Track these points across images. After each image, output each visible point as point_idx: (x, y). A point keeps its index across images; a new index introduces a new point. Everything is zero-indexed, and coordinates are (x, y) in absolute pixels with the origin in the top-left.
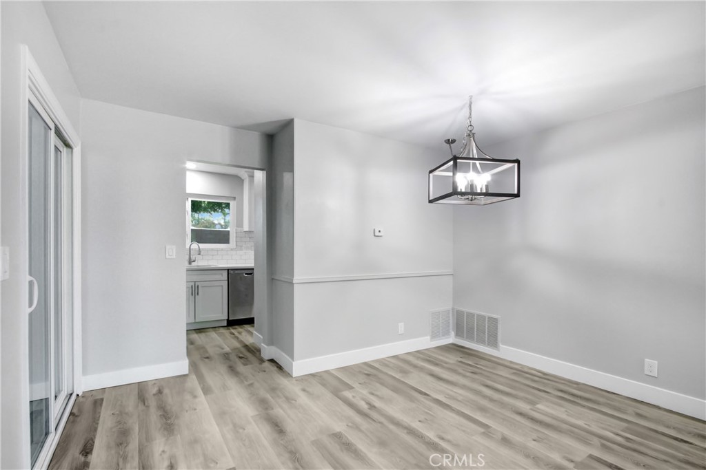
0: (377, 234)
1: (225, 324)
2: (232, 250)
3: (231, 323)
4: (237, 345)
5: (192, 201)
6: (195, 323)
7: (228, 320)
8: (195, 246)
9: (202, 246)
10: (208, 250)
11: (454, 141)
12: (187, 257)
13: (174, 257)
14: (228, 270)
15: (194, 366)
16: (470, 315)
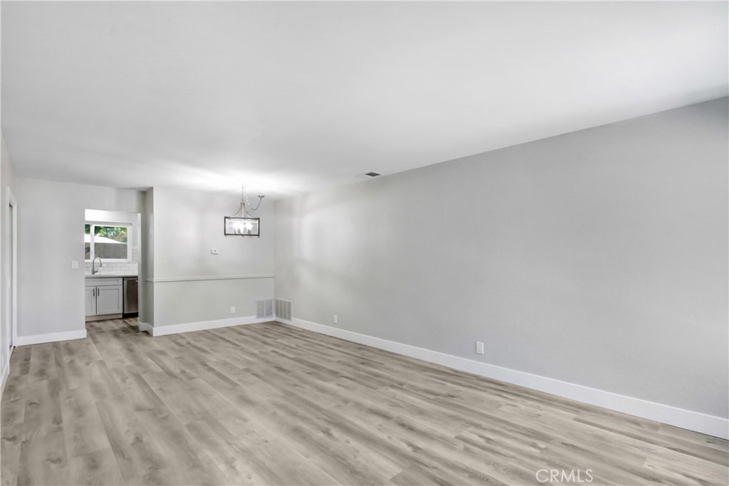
0: (213, 252)
1: (121, 316)
2: (129, 263)
3: (125, 316)
4: (125, 326)
5: (95, 227)
6: (97, 316)
7: (123, 314)
8: (97, 260)
9: (103, 260)
10: (108, 263)
11: (263, 197)
12: (91, 269)
13: (77, 267)
14: (123, 278)
15: (90, 335)
16: (281, 302)
